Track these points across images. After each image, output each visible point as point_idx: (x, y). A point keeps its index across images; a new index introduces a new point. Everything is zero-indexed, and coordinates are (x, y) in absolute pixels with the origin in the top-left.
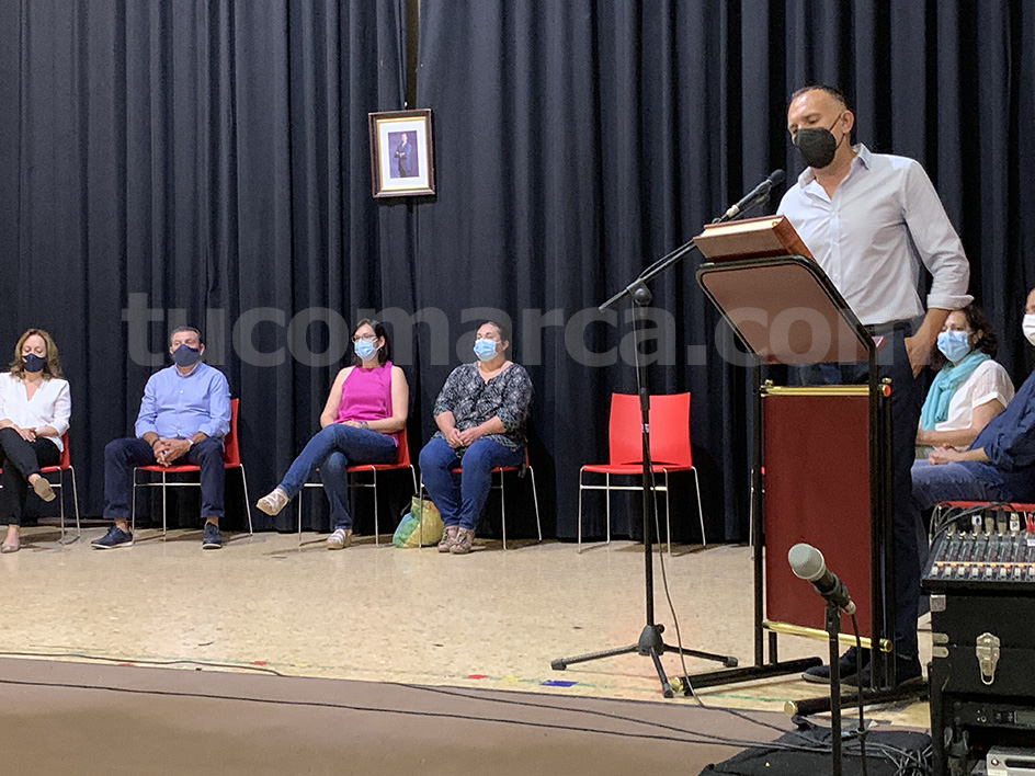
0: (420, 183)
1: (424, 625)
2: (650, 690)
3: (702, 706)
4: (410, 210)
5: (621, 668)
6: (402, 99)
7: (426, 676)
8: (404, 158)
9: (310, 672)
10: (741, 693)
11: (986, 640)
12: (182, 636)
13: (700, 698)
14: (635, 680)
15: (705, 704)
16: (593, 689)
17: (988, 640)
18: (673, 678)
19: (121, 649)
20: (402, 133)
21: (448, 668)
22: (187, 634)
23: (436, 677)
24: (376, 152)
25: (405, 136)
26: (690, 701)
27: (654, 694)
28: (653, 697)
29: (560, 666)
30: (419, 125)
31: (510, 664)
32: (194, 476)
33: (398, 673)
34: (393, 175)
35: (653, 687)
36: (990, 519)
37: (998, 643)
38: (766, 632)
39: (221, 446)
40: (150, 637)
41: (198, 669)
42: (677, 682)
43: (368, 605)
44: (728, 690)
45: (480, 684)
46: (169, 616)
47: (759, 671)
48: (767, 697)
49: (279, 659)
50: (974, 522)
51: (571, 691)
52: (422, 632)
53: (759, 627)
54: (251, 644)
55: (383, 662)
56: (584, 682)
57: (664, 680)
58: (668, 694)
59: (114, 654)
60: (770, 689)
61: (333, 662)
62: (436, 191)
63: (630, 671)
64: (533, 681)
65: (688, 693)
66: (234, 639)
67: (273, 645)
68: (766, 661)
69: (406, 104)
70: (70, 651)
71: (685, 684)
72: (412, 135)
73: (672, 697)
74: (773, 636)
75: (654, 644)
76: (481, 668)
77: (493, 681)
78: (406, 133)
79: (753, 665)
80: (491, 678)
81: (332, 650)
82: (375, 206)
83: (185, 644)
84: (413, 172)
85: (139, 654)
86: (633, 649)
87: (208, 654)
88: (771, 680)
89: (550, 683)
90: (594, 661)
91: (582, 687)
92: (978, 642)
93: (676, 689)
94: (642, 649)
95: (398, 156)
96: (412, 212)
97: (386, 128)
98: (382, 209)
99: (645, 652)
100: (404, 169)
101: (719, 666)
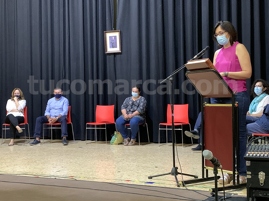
0: (117, 49)
1: (116, 166)
2: (174, 185)
3: (187, 189)
4: (115, 56)
5: (167, 179)
6: (113, 27)
7: (115, 180)
8: (113, 43)
9: (84, 179)
10: (198, 186)
11: (261, 174)
12: (52, 169)
13: (187, 187)
14: (170, 182)
15: (188, 189)
16: (159, 184)
17: (262, 174)
18: (180, 181)
19: (36, 172)
20: (113, 36)
21: (121, 178)
22: (54, 168)
23: (117, 181)
24: (106, 42)
25: (113, 37)
26: (184, 188)
27: (175, 186)
28: (174, 187)
29: (150, 178)
30: (117, 34)
31: (137, 177)
32: (60, 126)
33: (107, 179)
34: (110, 47)
35: (175, 184)
36: (263, 140)
37: (265, 175)
38: (205, 169)
39: (66, 118)
40: (44, 169)
41: (55, 178)
42: (181, 183)
43: (102, 161)
44: (195, 185)
45: (129, 183)
46: (50, 164)
47: (203, 180)
48: (205, 187)
49: (77, 175)
50: (259, 141)
51: (153, 185)
52: (115, 168)
53: (203, 168)
54: (70, 171)
55: (104, 177)
56: (156, 182)
57: (178, 182)
58: (179, 186)
59: (34, 174)
60: (206, 184)
61: (91, 177)
62: (121, 51)
63: (169, 179)
64: (143, 182)
65: (184, 186)
66: (66, 170)
67: (76, 171)
68: (205, 177)
69: (114, 28)
70: (23, 173)
71: (183, 183)
72: (115, 37)
73: (179, 187)
74: (207, 170)
75: (175, 172)
76: (130, 178)
77: (132, 182)
78: (114, 36)
79: (202, 178)
80: (132, 181)
81: (91, 173)
82: (106, 55)
83: (53, 171)
84: (116, 47)
85: (41, 174)
86: (170, 174)
87: (58, 174)
88: (207, 182)
89: (148, 183)
90: (160, 176)
91: (156, 184)
92: (259, 174)
93: (181, 185)
94: (172, 174)
95: (112, 42)
96: (115, 57)
97: (108, 35)
98: (108, 56)
99: (173, 174)
100: (113, 46)
101: (193, 178)
